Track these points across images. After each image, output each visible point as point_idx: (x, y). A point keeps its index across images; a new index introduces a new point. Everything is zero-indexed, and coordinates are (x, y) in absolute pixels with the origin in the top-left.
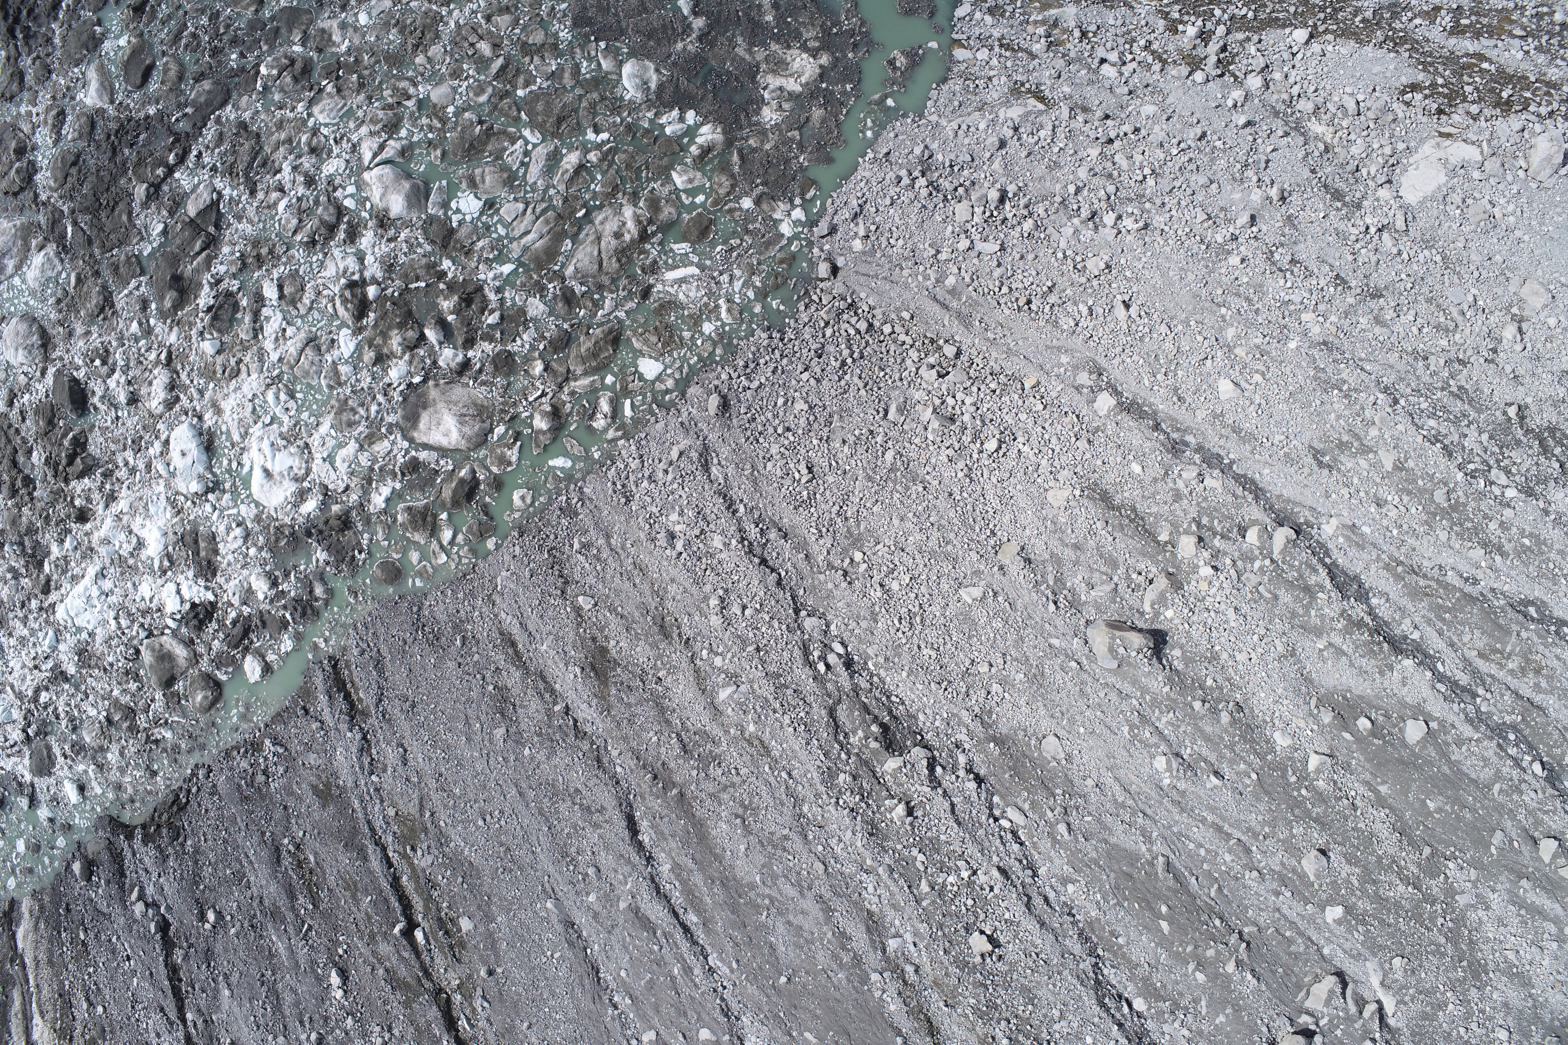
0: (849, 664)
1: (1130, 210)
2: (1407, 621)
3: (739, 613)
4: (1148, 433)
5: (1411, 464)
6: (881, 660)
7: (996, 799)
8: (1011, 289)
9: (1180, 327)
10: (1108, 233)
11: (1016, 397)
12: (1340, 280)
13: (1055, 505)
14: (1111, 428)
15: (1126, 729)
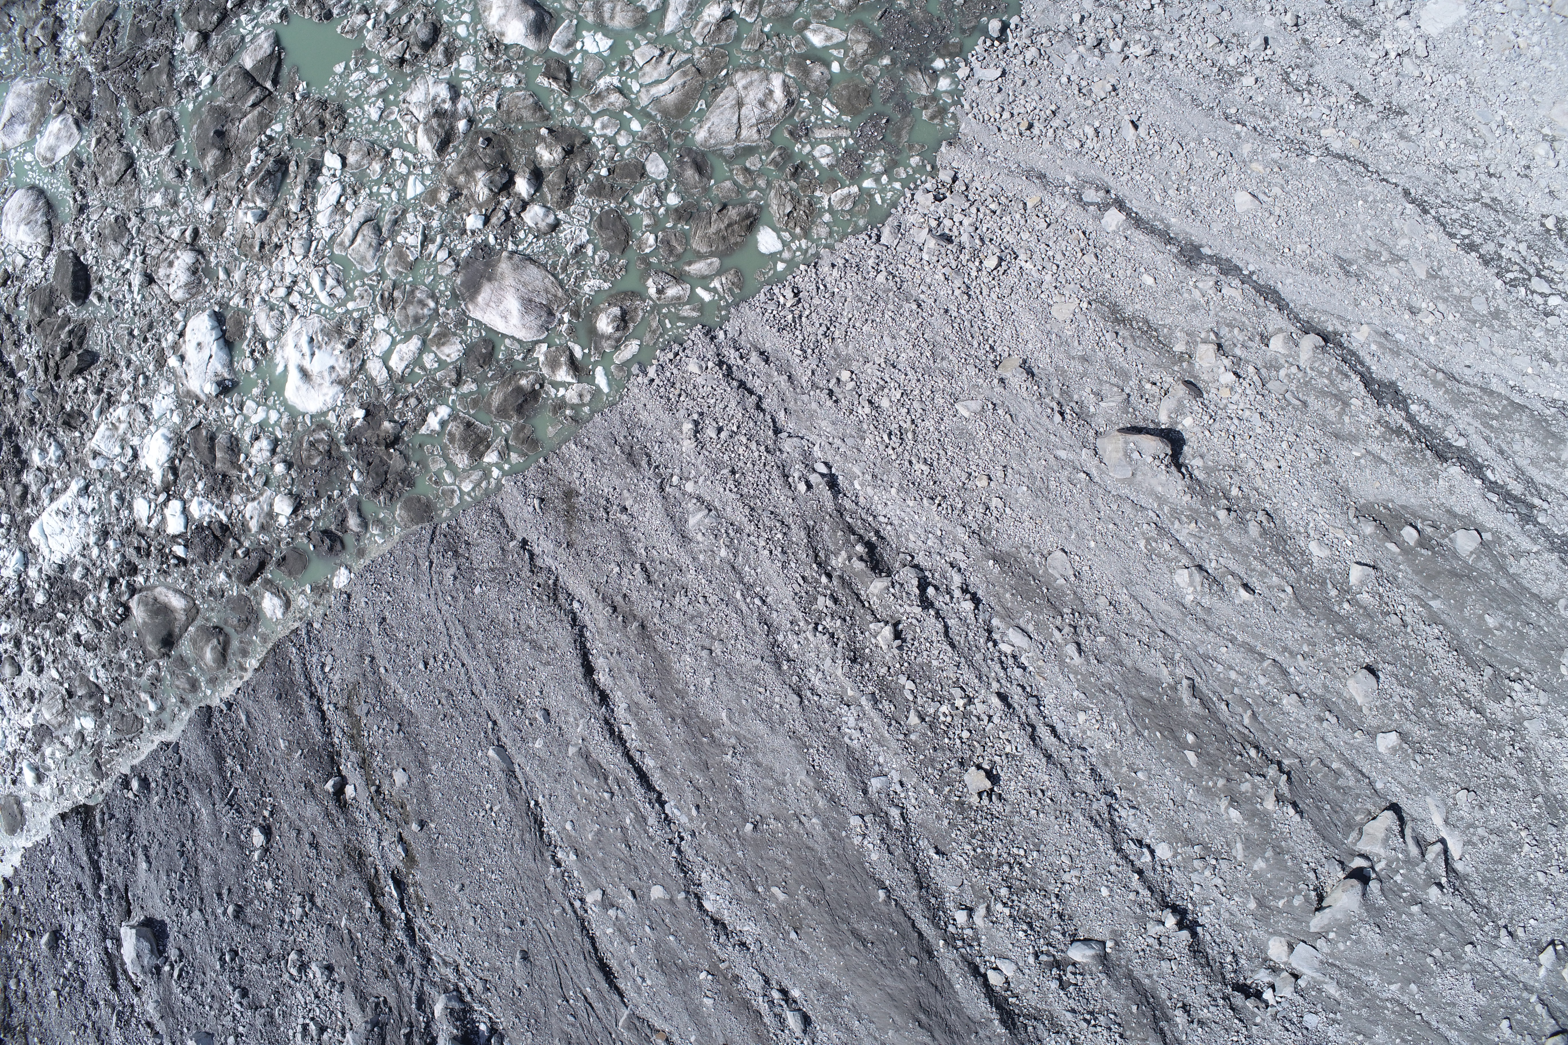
0: (832, 482)
1: (1137, 37)
2: (1451, 428)
3: (714, 436)
4: (1161, 246)
5: (1445, 272)
6: (869, 477)
7: (995, 622)
8: (1012, 115)
9: (1192, 144)
10: (1114, 58)
11: (1018, 216)
12: (1360, 99)
13: (1060, 319)
14: (1120, 243)
15: (1142, 543)
